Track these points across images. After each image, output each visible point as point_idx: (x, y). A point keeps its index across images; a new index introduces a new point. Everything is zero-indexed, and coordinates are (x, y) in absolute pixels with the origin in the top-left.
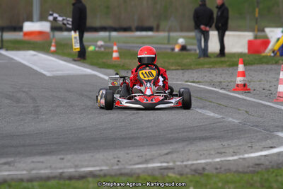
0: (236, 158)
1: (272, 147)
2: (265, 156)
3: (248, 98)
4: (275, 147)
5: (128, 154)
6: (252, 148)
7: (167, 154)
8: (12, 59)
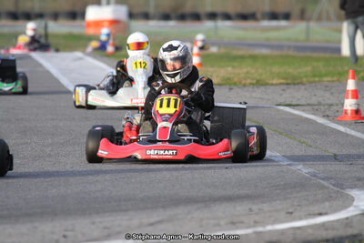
0: (249, 231)
1: (321, 214)
2: (299, 228)
3: (353, 133)
4: (326, 214)
5: (94, 223)
6: (290, 215)
7: (152, 224)
8: (41, 65)
